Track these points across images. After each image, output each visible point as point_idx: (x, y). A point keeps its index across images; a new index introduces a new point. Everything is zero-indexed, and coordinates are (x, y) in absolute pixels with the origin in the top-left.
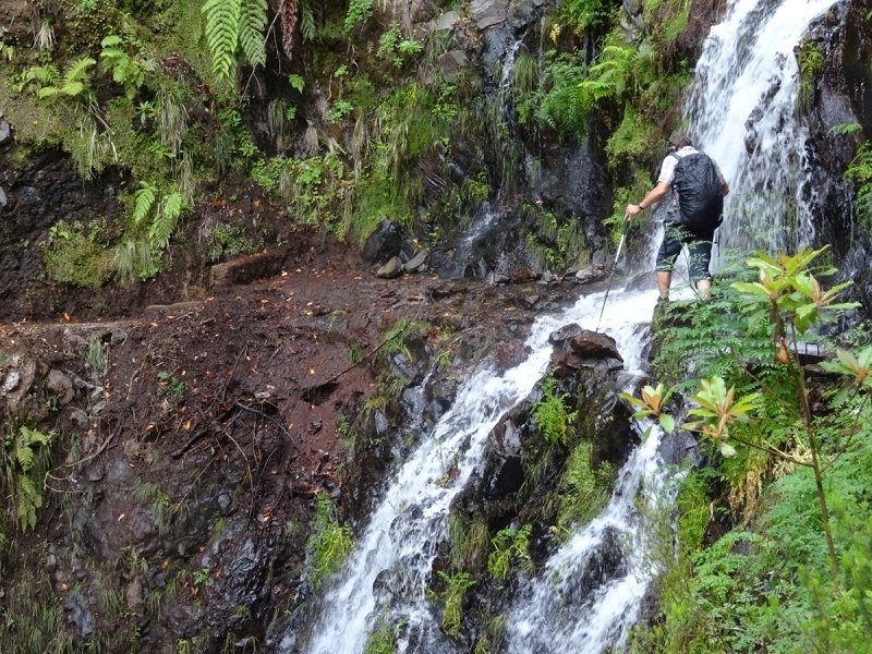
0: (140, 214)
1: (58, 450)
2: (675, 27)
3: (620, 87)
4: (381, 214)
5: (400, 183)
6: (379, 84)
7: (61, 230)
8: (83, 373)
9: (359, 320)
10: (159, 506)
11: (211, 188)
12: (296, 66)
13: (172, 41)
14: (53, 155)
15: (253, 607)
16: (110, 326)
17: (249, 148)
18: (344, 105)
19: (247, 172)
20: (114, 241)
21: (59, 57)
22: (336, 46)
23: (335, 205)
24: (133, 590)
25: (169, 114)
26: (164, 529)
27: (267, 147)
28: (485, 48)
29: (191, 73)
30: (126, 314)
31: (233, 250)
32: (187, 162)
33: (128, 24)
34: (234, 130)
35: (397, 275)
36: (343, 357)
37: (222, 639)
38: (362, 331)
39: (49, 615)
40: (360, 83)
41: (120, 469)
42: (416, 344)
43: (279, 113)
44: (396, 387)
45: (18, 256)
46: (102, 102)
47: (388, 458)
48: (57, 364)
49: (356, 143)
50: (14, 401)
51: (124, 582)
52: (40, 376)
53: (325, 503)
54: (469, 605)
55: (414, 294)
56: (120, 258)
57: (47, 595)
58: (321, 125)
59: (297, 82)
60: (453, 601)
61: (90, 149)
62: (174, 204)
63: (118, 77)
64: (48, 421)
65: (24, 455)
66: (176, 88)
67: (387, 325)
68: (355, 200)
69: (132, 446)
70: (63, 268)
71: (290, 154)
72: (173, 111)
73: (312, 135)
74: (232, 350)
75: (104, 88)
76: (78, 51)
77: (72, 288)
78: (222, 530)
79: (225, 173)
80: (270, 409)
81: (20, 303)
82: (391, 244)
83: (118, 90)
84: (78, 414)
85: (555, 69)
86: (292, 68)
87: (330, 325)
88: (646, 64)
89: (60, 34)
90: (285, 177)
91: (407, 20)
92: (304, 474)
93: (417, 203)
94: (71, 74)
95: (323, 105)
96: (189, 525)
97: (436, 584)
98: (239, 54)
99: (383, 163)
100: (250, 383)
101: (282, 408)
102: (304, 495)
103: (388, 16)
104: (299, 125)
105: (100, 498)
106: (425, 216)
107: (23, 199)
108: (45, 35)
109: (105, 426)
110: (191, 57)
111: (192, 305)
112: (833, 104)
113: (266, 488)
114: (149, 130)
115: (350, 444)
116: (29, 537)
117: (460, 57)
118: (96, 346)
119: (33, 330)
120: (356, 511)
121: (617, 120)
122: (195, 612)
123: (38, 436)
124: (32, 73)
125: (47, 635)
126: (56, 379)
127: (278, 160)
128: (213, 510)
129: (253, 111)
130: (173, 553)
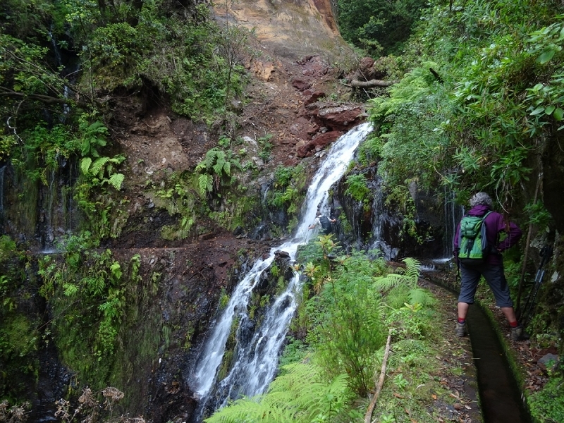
0: (183, 224)
1: (162, 277)
2: (302, 185)
3: (290, 198)
4: (237, 225)
5: (242, 218)
6: (238, 196)
7: (165, 227)
8: (169, 260)
9: (232, 248)
10: (185, 290)
11: (200, 218)
12: (219, 192)
13: (192, 186)
14: (164, 210)
15: (206, 314)
16: (175, 249)
17: (208, 210)
18: (229, 201)
19: (208, 215)
20: (177, 230)
21: (166, 189)
22: (228, 188)
23: (227, 223)
24: (179, 310)
25: (190, 202)
26: (186, 296)
27: (212, 210)
28: (261, 189)
29: (196, 193)
30: (179, 246)
31: (204, 232)
32: (194, 212)
33: (182, 182)
34: (205, 206)
35: (241, 238)
36: (228, 256)
37: (199, 321)
38: (232, 251)
39: (159, 315)
40: (233, 196)
41: (177, 282)
42: (245, 254)
43: (215, 202)
44: (240, 263)
45: (155, 233)
46: (175, 199)
47: (238, 280)
48: (163, 258)
49: (232, 209)
50: (153, 266)
51: (177, 308)
52: (159, 260)
53: (224, 290)
54: (256, 313)
55: (244, 243)
56: (178, 234)
57: (159, 311)
58: (224, 205)
59: (219, 195)
60: (252, 312)
61: (172, 209)
62: (191, 222)
63: (179, 193)
64: (160, 271)
65: (154, 278)
66: (193, 196)
67: (238, 249)
68: (232, 221)
69: (179, 276)
70: (165, 236)
71: (217, 211)
72: (191, 201)
73: (222, 207)
74: (203, 255)
75: (176, 196)
76: (170, 187)
77: (167, 240)
78: (200, 296)
79: (202, 215)
80: (211, 268)
81: (155, 244)
82: (240, 231)
83: (179, 196)
84: (167, 269)
85: (276, 194)
86: (218, 192)
87: (225, 249)
88: (296, 193)
89: (166, 184)
90: (216, 216)
91: (244, 182)
92: (219, 283)
93: (245, 222)
94: (168, 193)
95: (225, 201)
96: (192, 295)
97: (249, 308)
98: (207, 189)
99: (238, 213)
100: (207, 262)
101: (214, 268)
102: (219, 288)
103: (240, 181)
104: (220, 205)
105: (172, 289)
106: (247, 225)
107: (156, 220)
108: (163, 184)
109: (173, 272)
110: (196, 189)
111: (194, 245)
112: (336, 202)
113: (210, 286)
114: (186, 205)
115: (229, 276)
116: (154, 298)
117: (255, 190)
118: (172, 254)
119: (158, 250)
120: (230, 291)
121: (290, 205)
122: (193, 315)
123: (158, 274)
124: (159, 192)
125: (158, 320)
126: (162, 261)
127: (215, 212)
128: (198, 291)
129: (209, 201)
130: (188, 301)
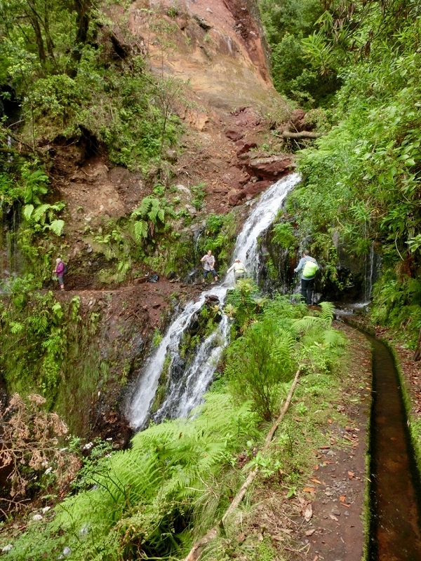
0: (119, 268)
1: (100, 318)
2: (233, 232)
3: (221, 245)
4: (171, 270)
5: (175, 263)
6: (171, 242)
7: (102, 271)
8: (106, 302)
9: (165, 292)
10: (121, 330)
11: (135, 263)
12: (154, 238)
13: (127, 232)
14: (101, 255)
15: (141, 352)
16: (112, 292)
17: (143, 255)
18: (163, 246)
19: (142, 260)
20: (114, 274)
21: (103, 234)
22: (162, 234)
23: (161, 267)
24: (116, 348)
25: (126, 247)
26: (123, 335)
27: (147, 255)
28: (194, 235)
29: (131, 239)
30: (116, 289)
31: (139, 276)
32: (130, 257)
33: (118, 228)
34: (140, 251)
35: (174, 282)
36: (162, 299)
37: (134, 359)
38: (166, 294)
39: (97, 353)
40: (167, 242)
41: (114, 322)
42: (177, 297)
43: (149, 248)
44: (173, 306)
45: (93, 276)
46: (112, 244)
47: (170, 321)
48: (101, 299)
49: (166, 254)
50: (91, 307)
51: (114, 346)
52: (97, 302)
53: (157, 330)
54: (186, 352)
55: (177, 286)
56: (115, 277)
57: (97, 349)
58: (159, 250)
59: (154, 241)
60: (183, 351)
61: (109, 254)
62: (127, 266)
63: (116, 239)
64: (99, 311)
65: (93, 319)
66: (129, 241)
67: (171, 293)
68: (165, 267)
69: (116, 317)
70: (103, 279)
71: (152, 256)
72: (127, 246)
73: (157, 253)
74: (138, 297)
75: (113, 241)
76: (107, 233)
77: (104, 283)
78: (135, 336)
79: (138, 260)
80: (146, 310)
81: (93, 286)
82: (173, 276)
83: (115, 242)
84: (105, 310)
85: (208, 240)
86: (152, 238)
87: (159, 292)
88: (226, 240)
89: (104, 229)
90: (151, 261)
91: (177, 229)
92: (153, 324)
93: (179, 267)
94: (106, 238)
95: (159, 246)
96: (128, 334)
97: (180, 348)
98: (142, 235)
99: (171, 259)
100: (142, 304)
101: (148, 310)
102: (152, 328)
103: (173, 228)
104: (154, 250)
105: (109, 328)
106: (180, 270)
107: (94, 264)
108: (100, 230)
109: (111, 313)
110: (131, 235)
111: (130, 288)
112: (264, 249)
113: (145, 327)
114: (122, 250)
115: (163, 318)
116: (93, 336)
117: (188, 237)
118: (109, 296)
119: (96, 292)
120: (163, 332)
121: (220, 251)
122: (129, 353)
123: (96, 315)
124: (97, 238)
125: (97, 357)
126: (100, 303)
127: (149, 258)
128: (133, 331)
129: (144, 247)
130: (124, 340)
